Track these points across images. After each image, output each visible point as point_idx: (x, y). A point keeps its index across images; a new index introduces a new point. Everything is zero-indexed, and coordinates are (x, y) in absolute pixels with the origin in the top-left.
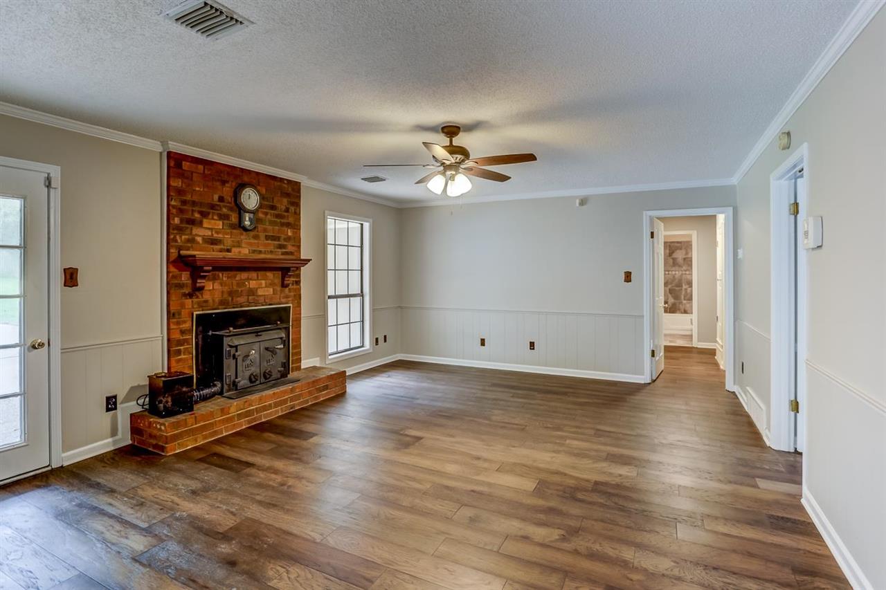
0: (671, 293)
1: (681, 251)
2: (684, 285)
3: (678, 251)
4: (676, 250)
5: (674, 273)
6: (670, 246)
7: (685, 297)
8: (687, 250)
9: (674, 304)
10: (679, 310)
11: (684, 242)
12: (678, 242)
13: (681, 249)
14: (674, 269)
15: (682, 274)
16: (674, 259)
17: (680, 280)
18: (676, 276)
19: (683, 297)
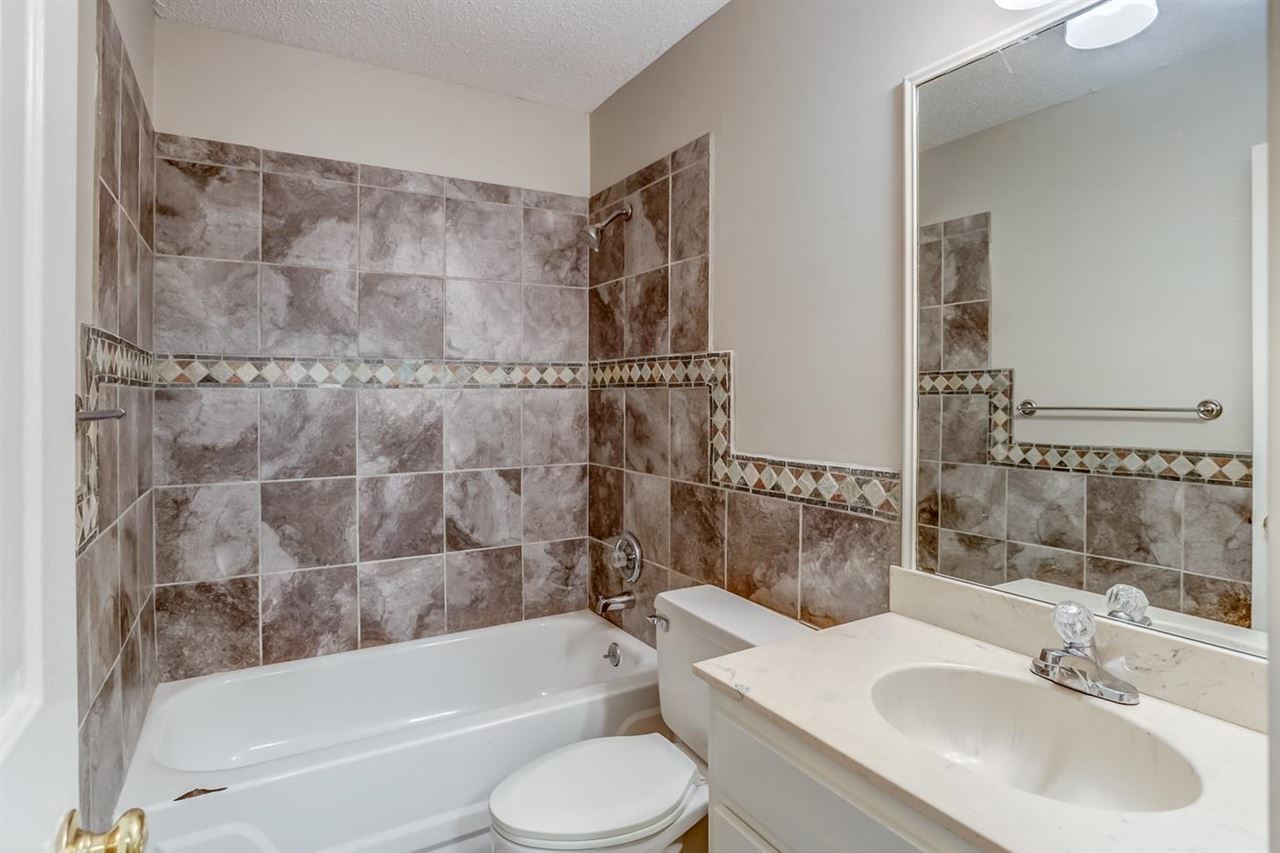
0: (275, 521)
1: (345, 228)
2: (360, 456)
3: (326, 225)
4: (316, 217)
5: (296, 373)
6: (267, 179)
7: (368, 531)
8: (381, 231)
9: (299, 595)
10: (333, 626)
11: (370, 173)
12: (327, 167)
13: (346, 216)
14: (295, 347)
15: (352, 381)
16: (302, 282)
17: (338, 426)
18: (314, 398)
19: (354, 536)
